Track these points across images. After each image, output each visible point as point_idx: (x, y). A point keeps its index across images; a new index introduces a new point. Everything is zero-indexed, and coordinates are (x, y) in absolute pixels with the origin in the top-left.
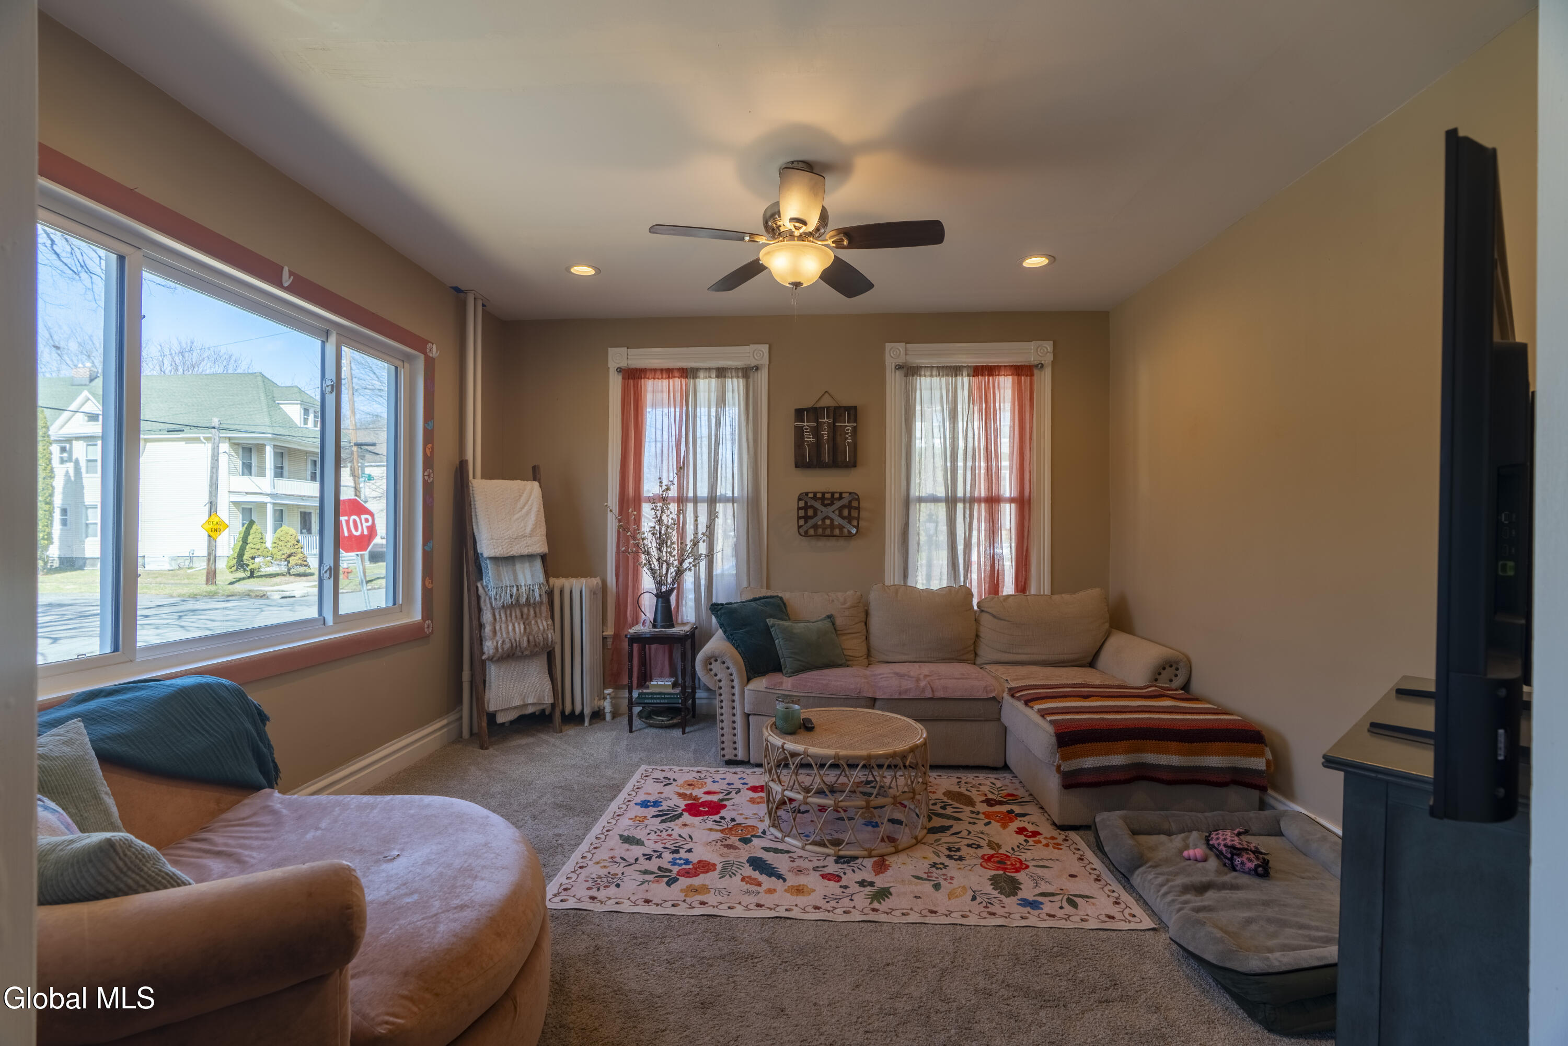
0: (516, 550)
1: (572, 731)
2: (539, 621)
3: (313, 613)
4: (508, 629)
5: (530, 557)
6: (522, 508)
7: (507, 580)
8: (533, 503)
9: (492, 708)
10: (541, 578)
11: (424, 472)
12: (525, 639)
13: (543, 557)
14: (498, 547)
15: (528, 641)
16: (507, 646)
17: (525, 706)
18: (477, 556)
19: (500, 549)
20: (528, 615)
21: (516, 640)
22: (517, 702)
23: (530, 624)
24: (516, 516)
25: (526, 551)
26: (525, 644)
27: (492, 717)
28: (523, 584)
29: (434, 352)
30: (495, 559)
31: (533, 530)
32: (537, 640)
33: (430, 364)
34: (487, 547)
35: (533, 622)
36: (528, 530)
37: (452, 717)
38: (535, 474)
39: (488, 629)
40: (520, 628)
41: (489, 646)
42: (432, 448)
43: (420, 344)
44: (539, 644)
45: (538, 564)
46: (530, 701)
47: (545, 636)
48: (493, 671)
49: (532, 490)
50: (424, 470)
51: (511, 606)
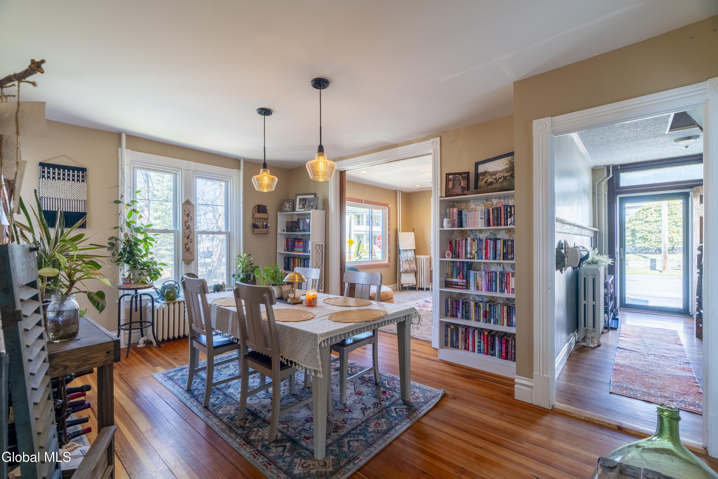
0: (408, 248)
1: (420, 292)
2: (412, 264)
3: (368, 260)
4: (406, 266)
5: (411, 250)
6: (410, 239)
7: (405, 255)
8: (412, 237)
9: (402, 283)
10: (413, 254)
11: (388, 232)
12: (410, 268)
13: (414, 250)
14: (404, 247)
16: (406, 270)
17: (409, 284)
18: (399, 250)
20: (410, 263)
21: (408, 269)
22: (408, 283)
24: (408, 241)
26: (410, 270)
27: (402, 285)
28: (409, 256)
29: (390, 206)
30: (403, 250)
33: (389, 209)
34: (401, 248)
36: (411, 243)
37: (395, 285)
38: (413, 230)
39: (401, 266)
40: (408, 266)
41: (401, 269)
42: (390, 226)
43: (387, 205)
44: (412, 270)
45: (413, 251)
46: (411, 283)
47: (415, 268)
48: (403, 275)
49: (412, 234)
51: (406, 261)
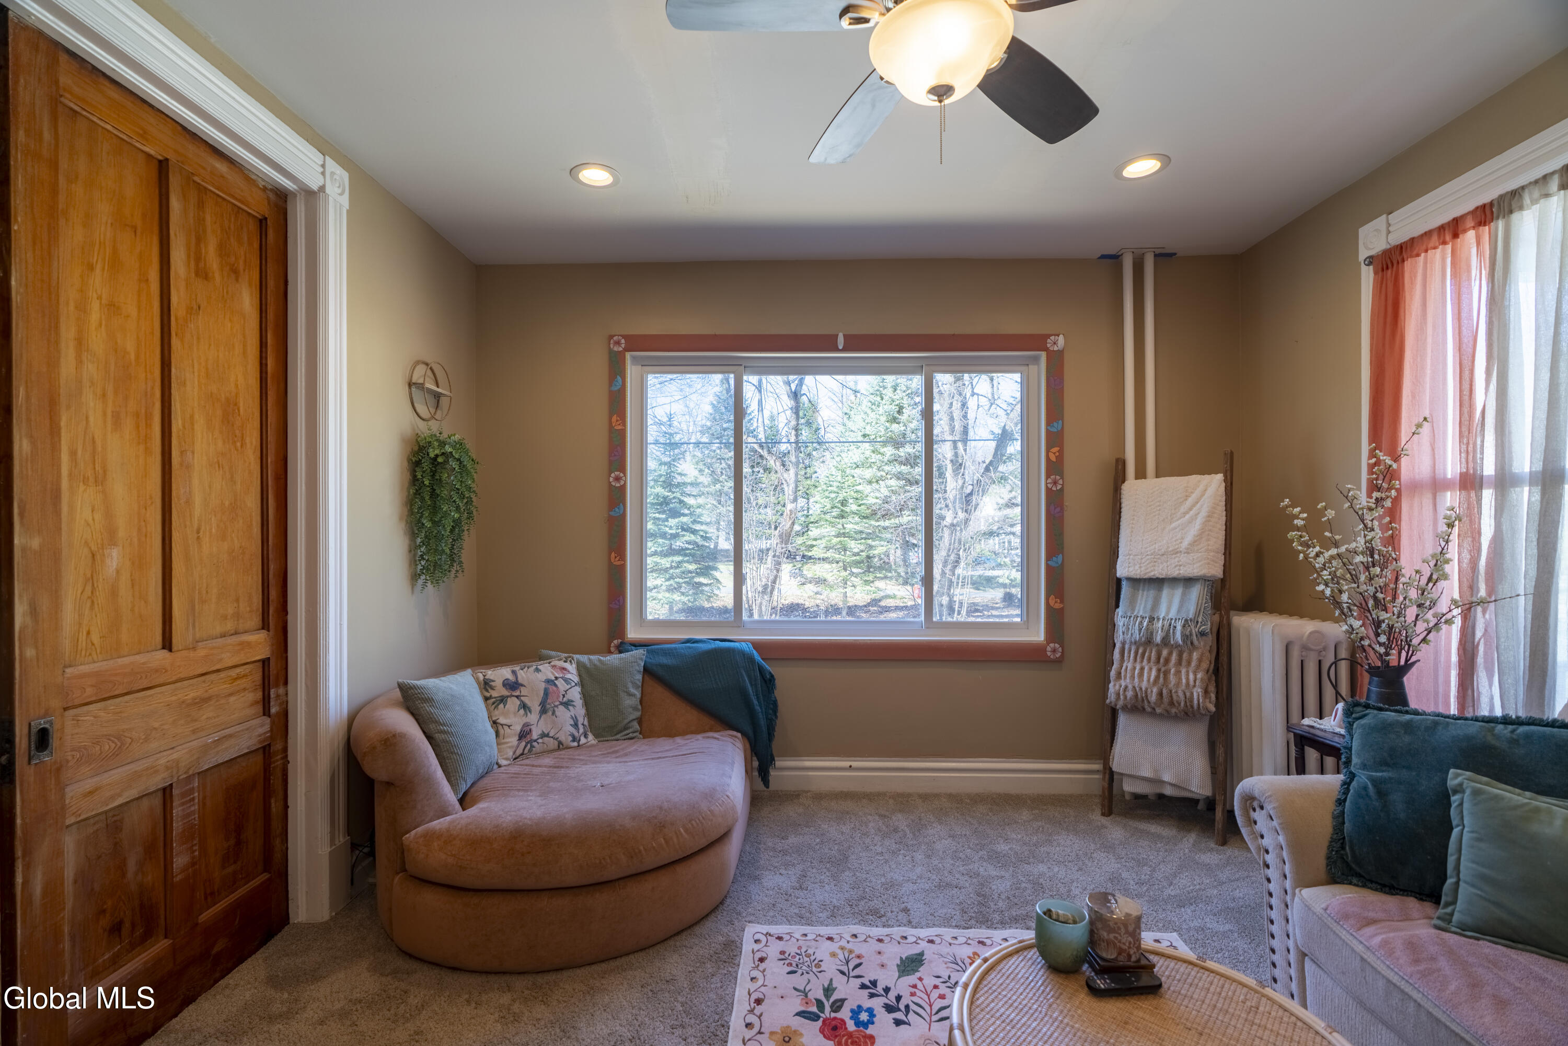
0: (1159, 571)
2: (1183, 671)
4: (1134, 674)
5: (1186, 581)
6: (1185, 513)
8: (1202, 506)
9: (1120, 770)
11: (1047, 479)
12: (1155, 690)
13: (1213, 583)
14: (1135, 565)
15: (1160, 694)
16: (1130, 694)
19: (1137, 567)
20: (1167, 661)
21: (1141, 689)
23: (1166, 673)
24: (1173, 525)
25: (1175, 573)
26: (1153, 698)
28: (1161, 617)
30: (1134, 581)
31: (1194, 543)
32: (1175, 697)
35: (1173, 671)
36: (1185, 544)
38: (1222, 464)
39: (1114, 668)
42: (1061, 451)
44: (1179, 704)
45: (1201, 591)
47: (1188, 694)
48: (1126, 724)
49: (1212, 486)
50: (1048, 477)
